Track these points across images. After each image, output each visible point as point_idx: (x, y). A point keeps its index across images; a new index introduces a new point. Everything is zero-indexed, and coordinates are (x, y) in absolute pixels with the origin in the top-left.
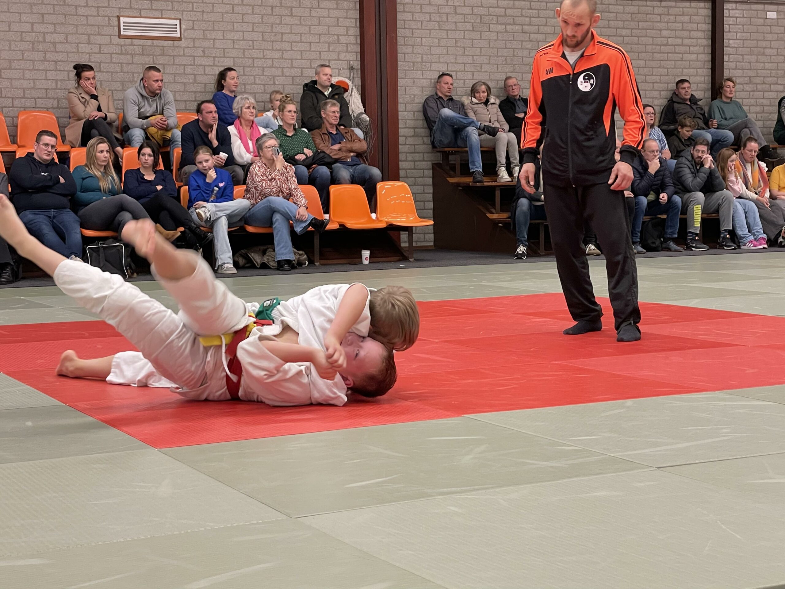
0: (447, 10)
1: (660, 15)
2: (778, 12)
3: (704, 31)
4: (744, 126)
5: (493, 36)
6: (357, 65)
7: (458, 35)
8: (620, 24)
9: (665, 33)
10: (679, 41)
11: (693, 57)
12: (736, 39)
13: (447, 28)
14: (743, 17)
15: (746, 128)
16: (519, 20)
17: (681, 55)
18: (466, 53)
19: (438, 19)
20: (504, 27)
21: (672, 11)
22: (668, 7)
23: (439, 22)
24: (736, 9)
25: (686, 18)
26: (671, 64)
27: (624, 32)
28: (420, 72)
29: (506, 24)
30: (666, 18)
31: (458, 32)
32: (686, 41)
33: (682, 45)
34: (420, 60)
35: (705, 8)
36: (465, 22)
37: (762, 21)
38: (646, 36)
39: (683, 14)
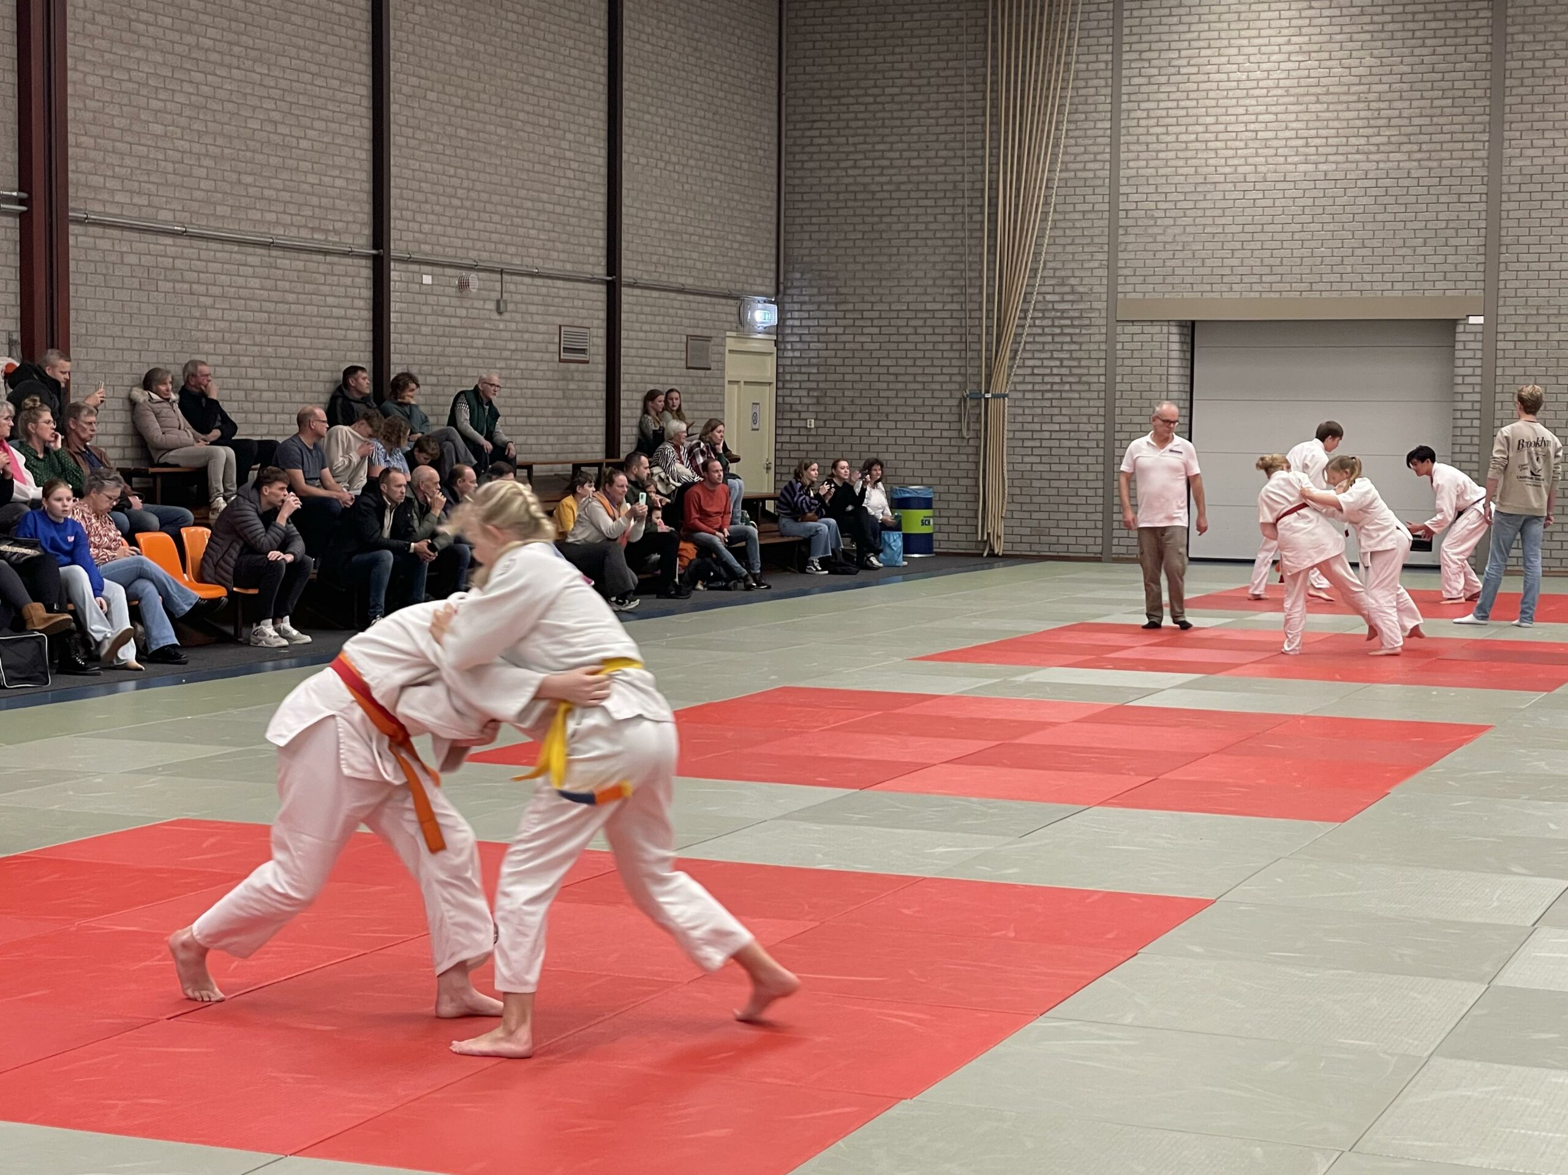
0: (114, 258)
1: (325, 274)
2: (432, 275)
3: (366, 299)
4: (444, 437)
5: (160, 297)
6: (17, 336)
7: (124, 295)
8: (287, 285)
9: (330, 300)
10: (342, 312)
11: (355, 335)
13: (113, 285)
14: (401, 281)
15: (447, 440)
16: (189, 276)
17: (343, 332)
18: (134, 323)
19: (104, 271)
20: (171, 285)
21: (338, 269)
22: (332, 264)
23: (105, 275)
25: (348, 281)
26: (334, 344)
27: (291, 297)
28: (84, 350)
29: (174, 281)
30: (330, 280)
31: (124, 291)
32: (350, 313)
33: (346, 318)
34: (83, 331)
35: (366, 267)
36: (132, 276)
37: (418, 286)
38: (311, 304)
39: (346, 275)
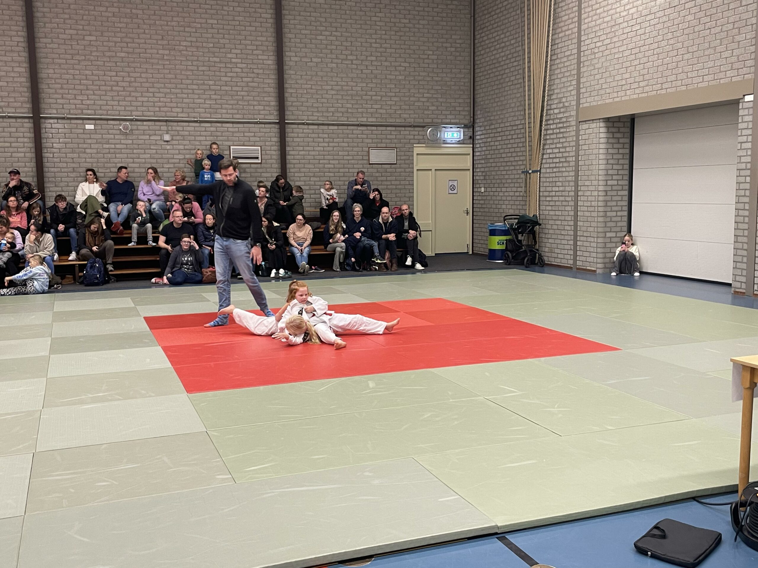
2: (95, 125)
3: (29, 138)
10: (7, 145)
12: (59, 143)
14: (65, 128)
24: (58, 123)
25: (13, 130)
32: (14, 145)
33: (11, 147)
37: (82, 131)
